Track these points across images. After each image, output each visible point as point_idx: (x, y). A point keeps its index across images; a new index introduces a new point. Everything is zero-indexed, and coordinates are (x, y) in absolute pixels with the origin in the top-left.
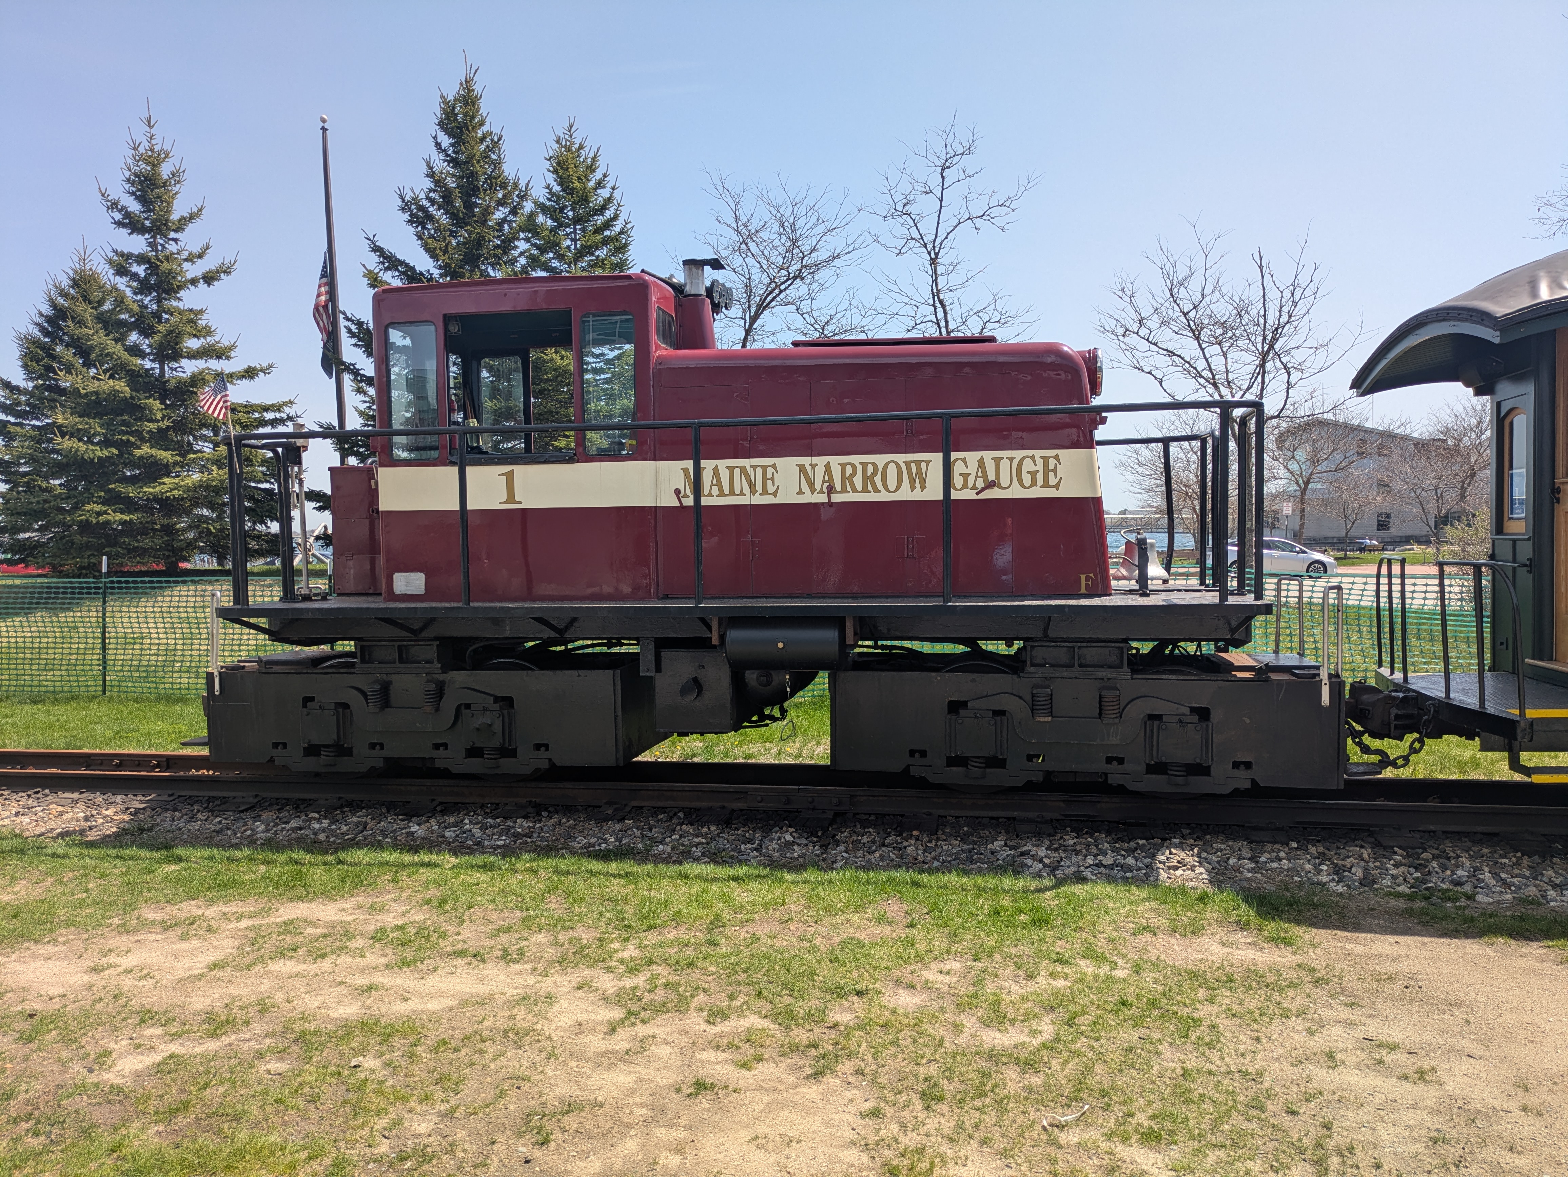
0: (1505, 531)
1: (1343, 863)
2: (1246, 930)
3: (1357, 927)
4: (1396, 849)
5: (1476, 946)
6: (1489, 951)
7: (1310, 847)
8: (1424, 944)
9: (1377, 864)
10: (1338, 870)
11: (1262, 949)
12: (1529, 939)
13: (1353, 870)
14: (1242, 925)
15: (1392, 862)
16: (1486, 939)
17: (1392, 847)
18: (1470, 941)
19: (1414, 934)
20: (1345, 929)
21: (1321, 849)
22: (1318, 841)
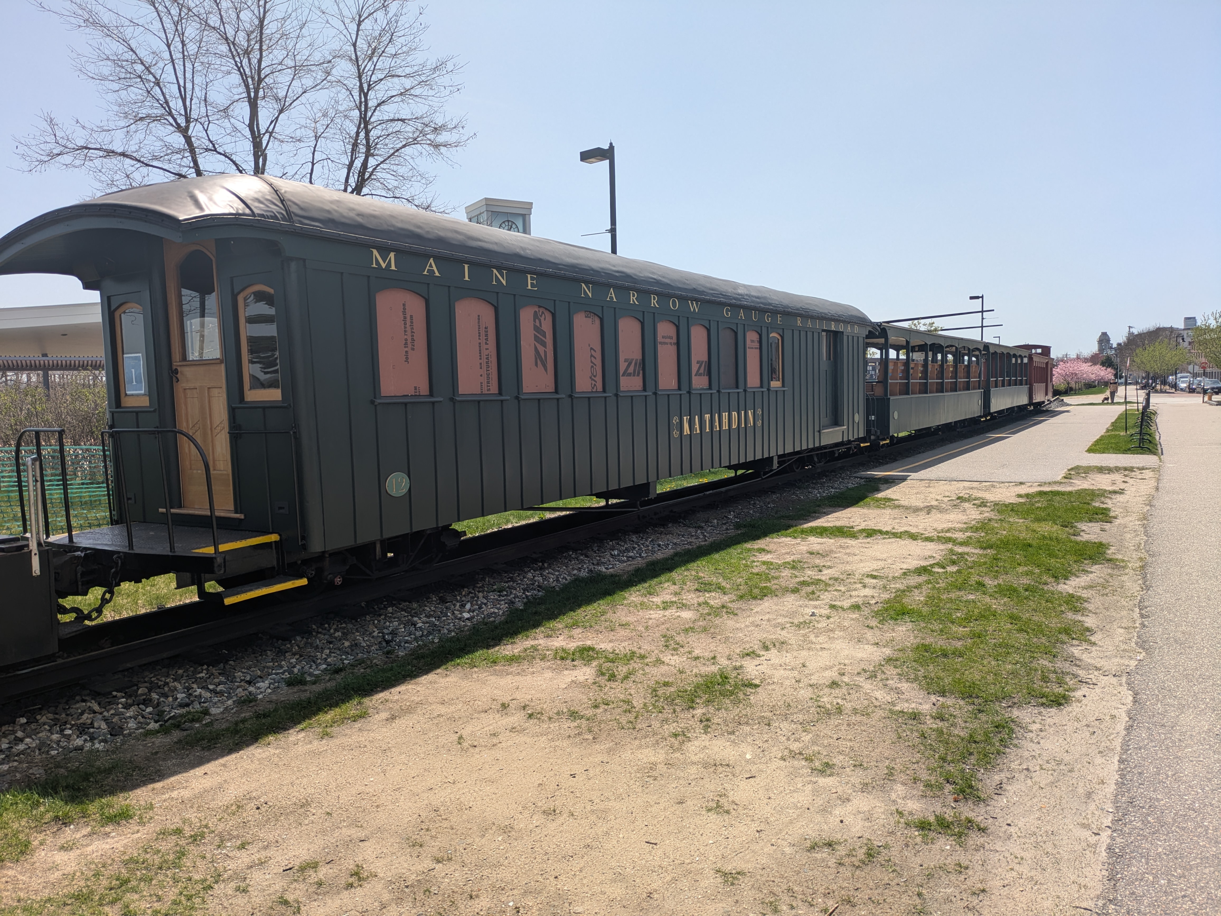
0: (123, 405)
1: (81, 721)
2: (71, 823)
3: (160, 775)
4: (114, 693)
5: (259, 750)
6: (271, 750)
7: (38, 717)
8: (224, 765)
9: (112, 712)
10: (82, 730)
11: (107, 835)
12: (285, 729)
13: (96, 725)
14: (64, 821)
15: (120, 706)
16: (262, 741)
17: (110, 693)
18: (252, 748)
19: (209, 761)
20: (153, 781)
21: (51, 716)
22: (40, 709)
